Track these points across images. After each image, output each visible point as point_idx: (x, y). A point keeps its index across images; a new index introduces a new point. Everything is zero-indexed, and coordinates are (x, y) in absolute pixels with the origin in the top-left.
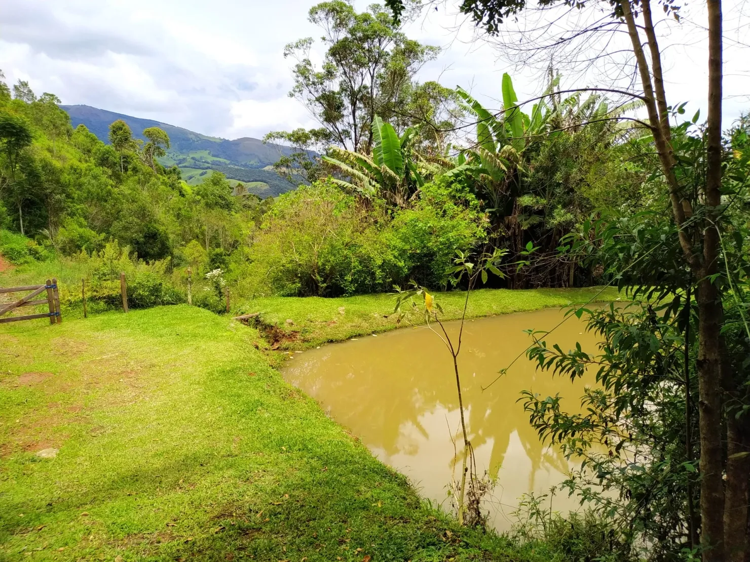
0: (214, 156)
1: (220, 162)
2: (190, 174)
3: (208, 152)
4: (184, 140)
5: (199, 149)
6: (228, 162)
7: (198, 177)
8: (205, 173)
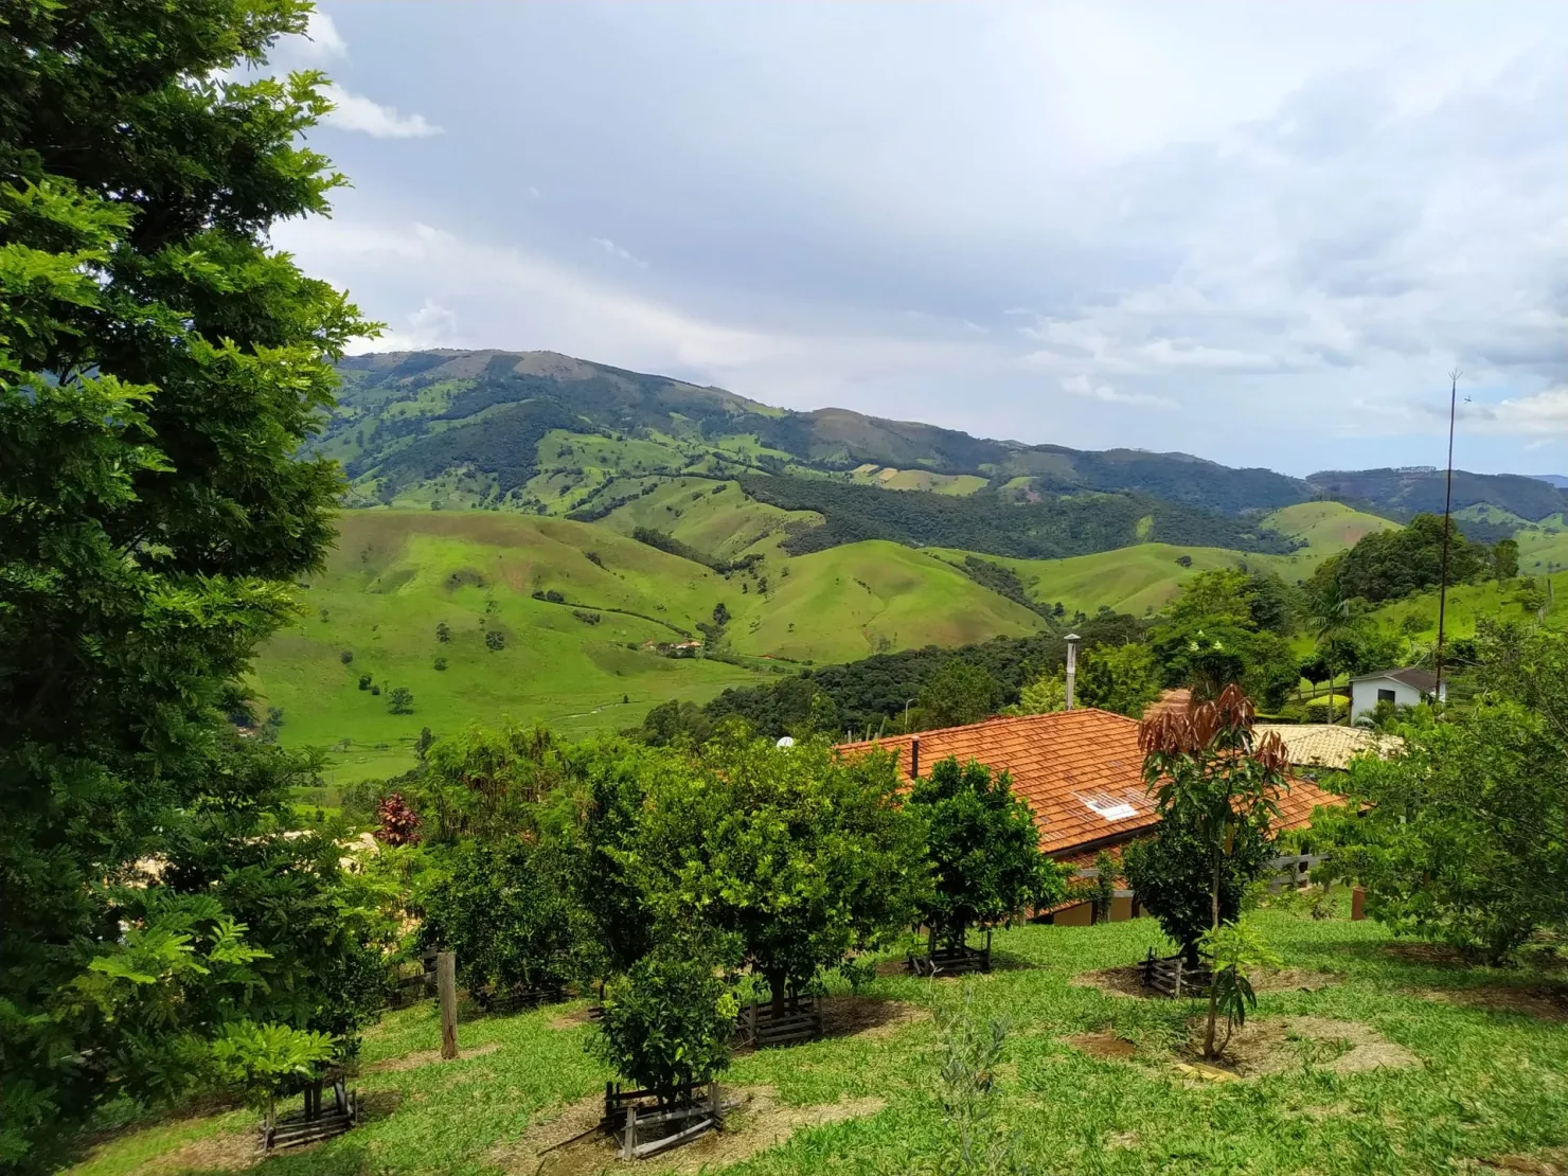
0: (764, 445)
1: (772, 458)
2: (695, 490)
3: (754, 436)
4: (714, 413)
5: (739, 432)
6: (786, 457)
7: (709, 495)
8: (724, 488)
